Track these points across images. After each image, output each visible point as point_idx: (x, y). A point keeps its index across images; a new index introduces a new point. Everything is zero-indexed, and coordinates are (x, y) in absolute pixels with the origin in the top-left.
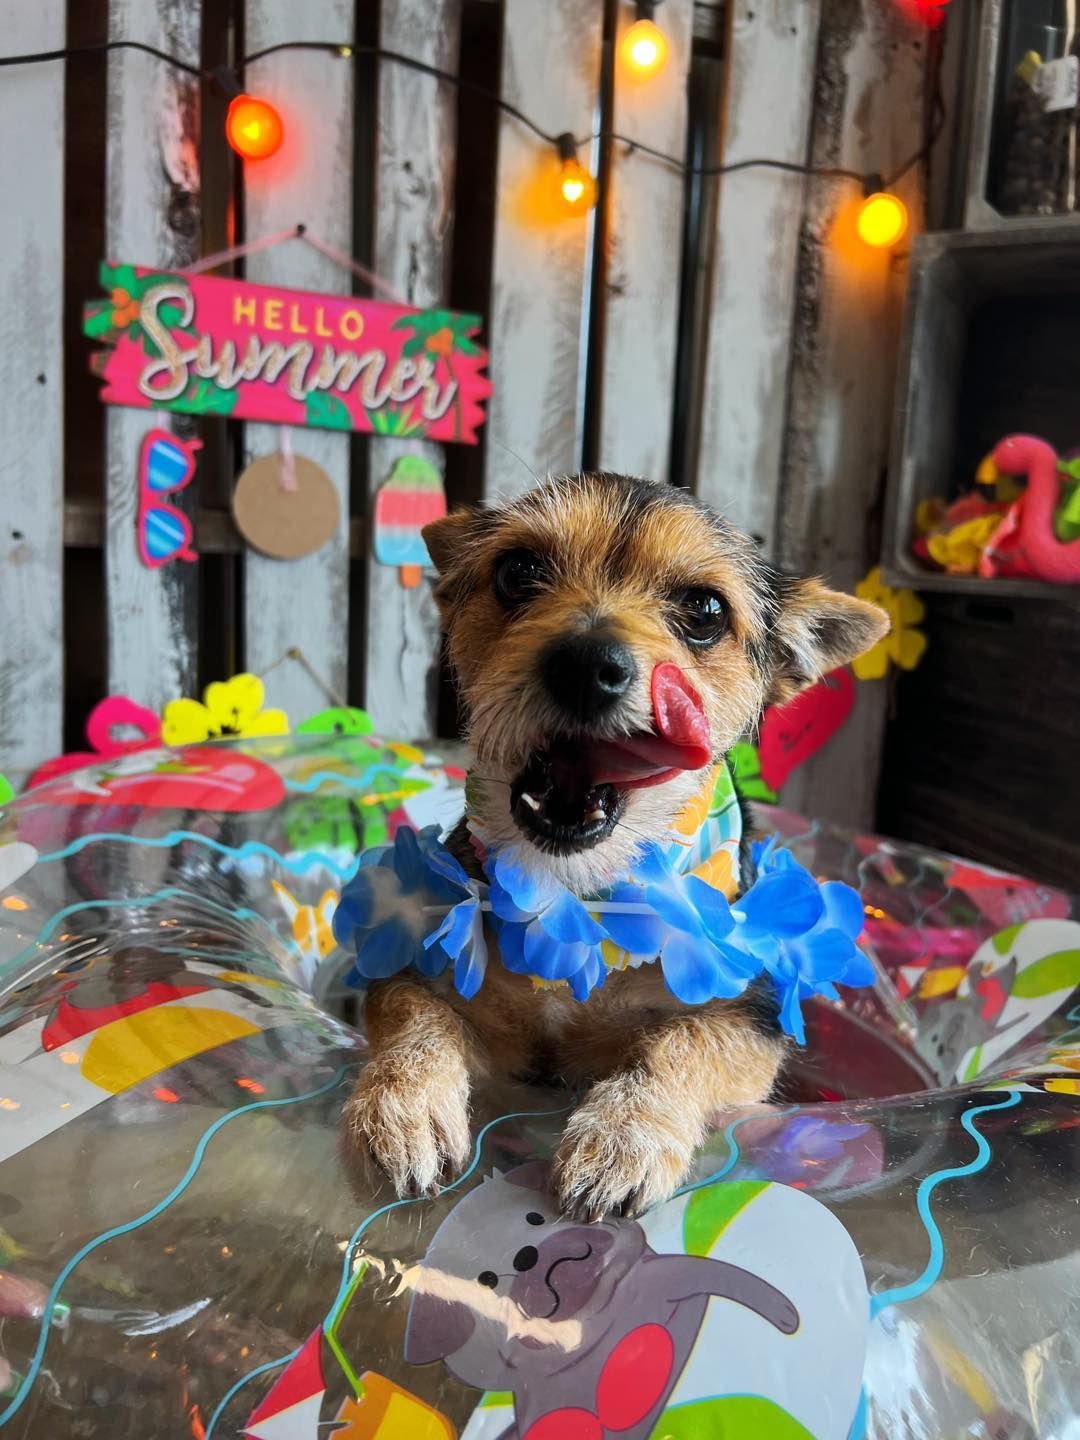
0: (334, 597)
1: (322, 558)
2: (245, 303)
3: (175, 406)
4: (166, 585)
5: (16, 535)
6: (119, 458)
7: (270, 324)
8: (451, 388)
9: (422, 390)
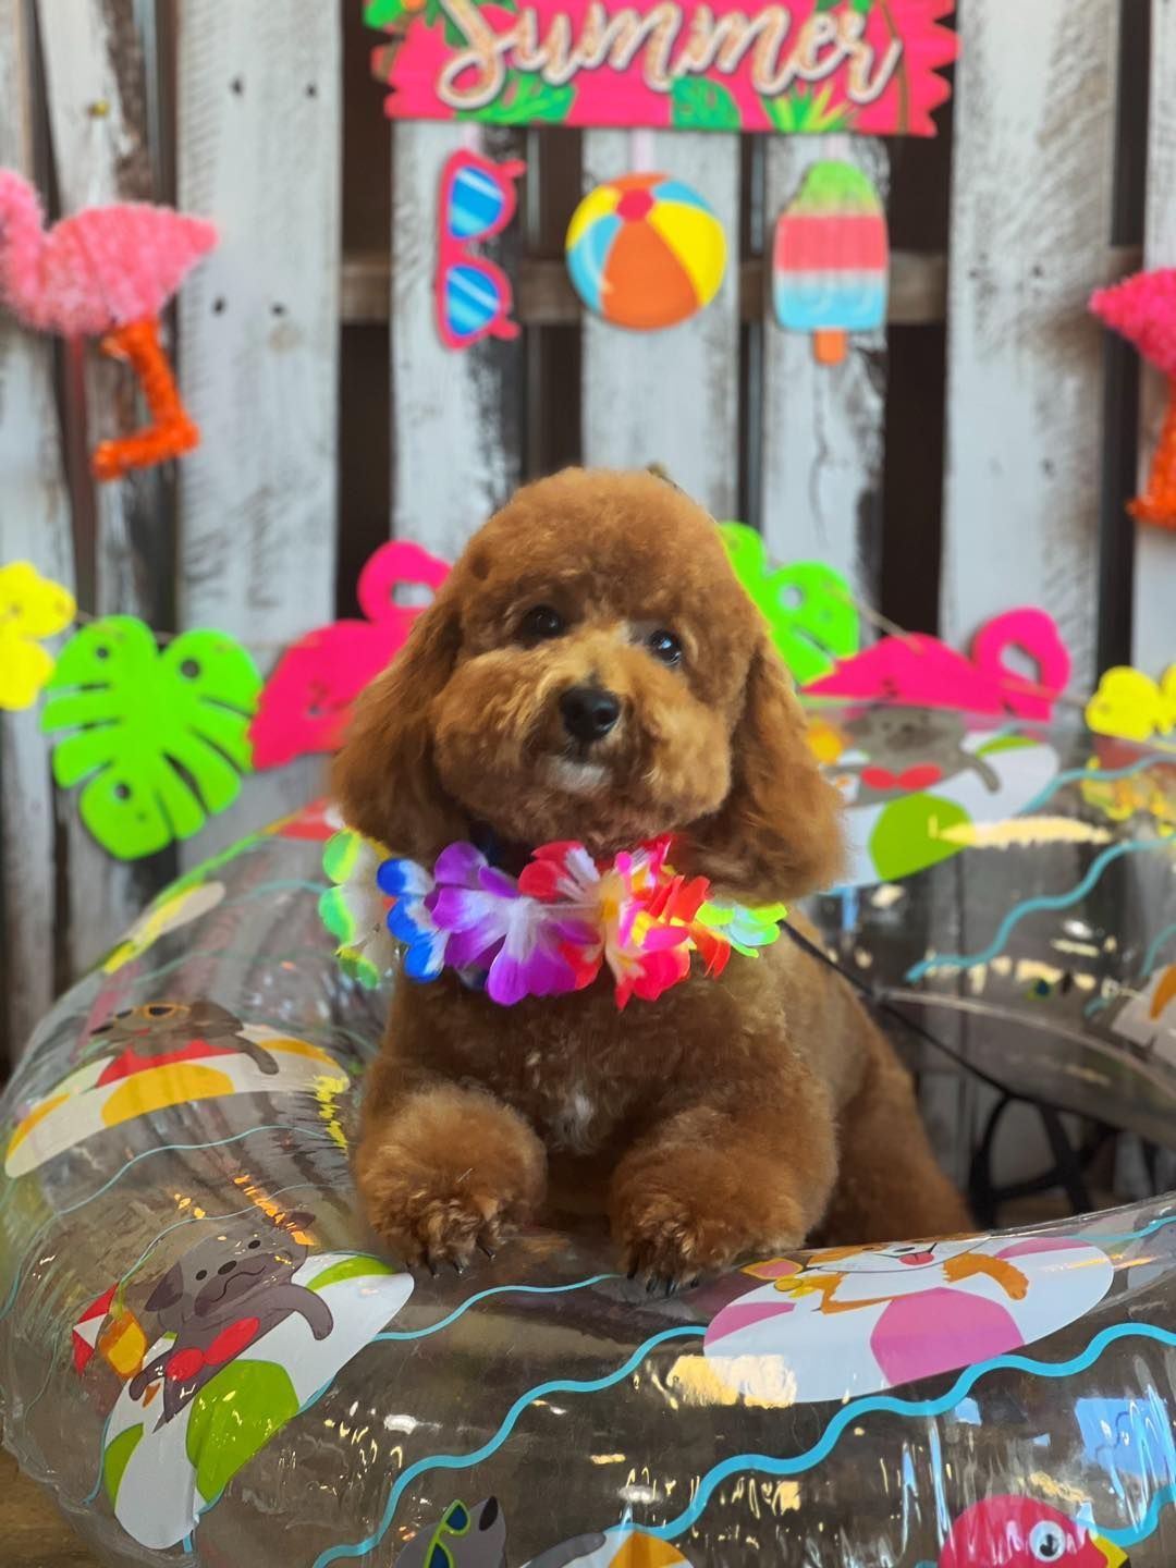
0: (716, 384)
1: (699, 324)
3: (487, 114)
4: (474, 374)
5: (278, 310)
6: (412, 197)
8: (894, 50)
9: (847, 58)
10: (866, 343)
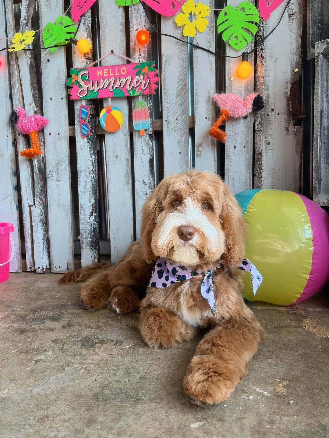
0: (126, 142)
1: (122, 132)
2: (100, 71)
4: (88, 142)
5: (59, 134)
7: (105, 75)
9: (141, 83)
10: (149, 133)
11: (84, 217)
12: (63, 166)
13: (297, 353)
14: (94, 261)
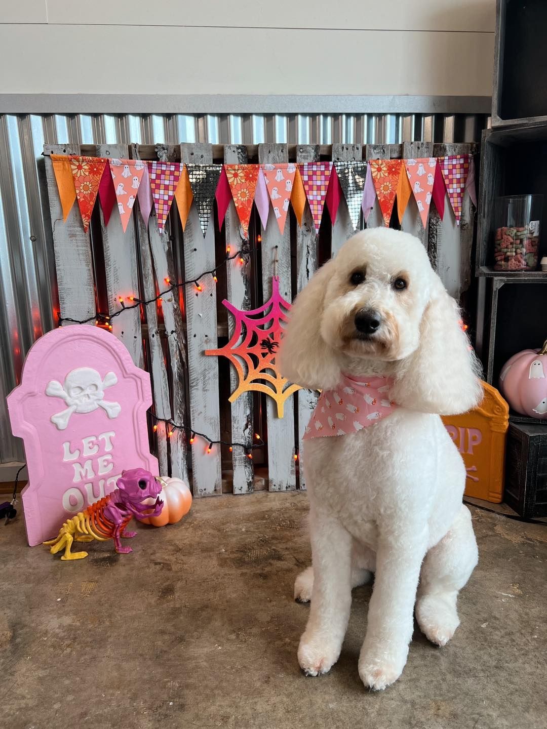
11: (237, 431)
12: (212, 373)
13: (509, 560)
14: (248, 480)
